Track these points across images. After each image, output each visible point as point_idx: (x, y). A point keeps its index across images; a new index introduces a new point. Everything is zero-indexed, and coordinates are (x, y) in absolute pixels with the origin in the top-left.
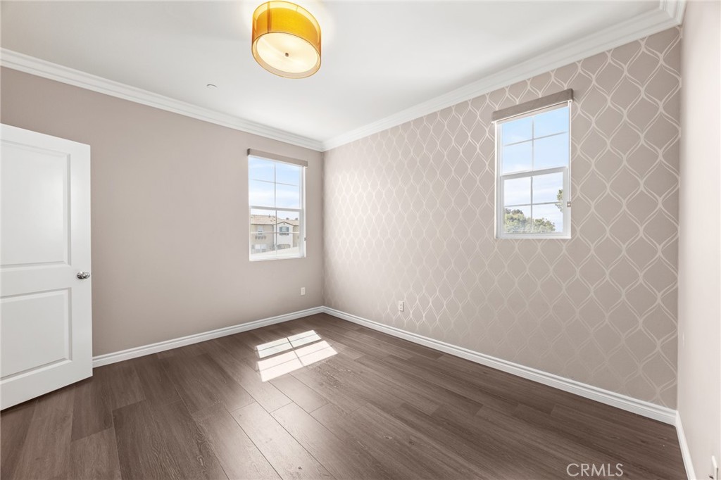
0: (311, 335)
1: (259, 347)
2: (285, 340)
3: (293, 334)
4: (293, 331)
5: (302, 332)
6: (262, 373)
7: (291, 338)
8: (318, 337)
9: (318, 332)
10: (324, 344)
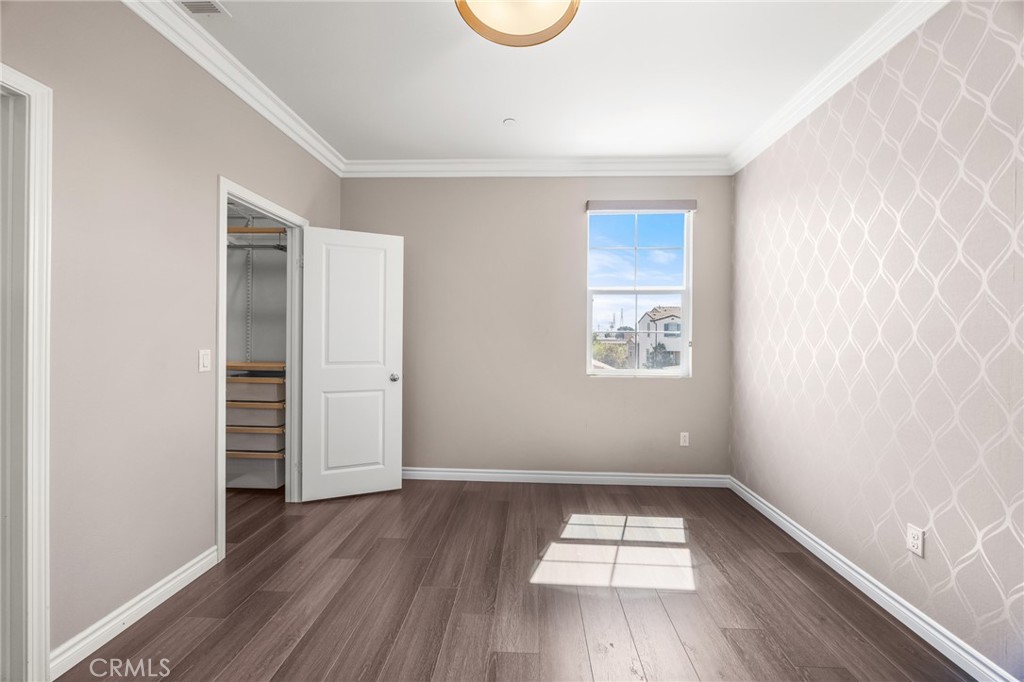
0: (672, 527)
1: (575, 518)
2: (620, 519)
3: (641, 513)
4: (645, 508)
5: (660, 514)
6: (543, 564)
7: (633, 520)
8: (680, 536)
9: (690, 527)
10: (684, 556)
